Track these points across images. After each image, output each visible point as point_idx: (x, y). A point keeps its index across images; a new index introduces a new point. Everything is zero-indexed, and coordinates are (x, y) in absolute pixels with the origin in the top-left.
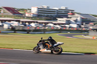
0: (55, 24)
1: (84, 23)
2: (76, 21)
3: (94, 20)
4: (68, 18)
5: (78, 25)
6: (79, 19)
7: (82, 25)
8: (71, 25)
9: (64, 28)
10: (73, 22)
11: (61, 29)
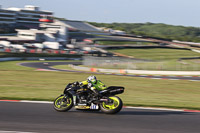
0: (13, 42)
1: (73, 40)
2: (57, 35)
3: (94, 34)
4: (40, 29)
5: (60, 43)
6: (62, 31)
7: (70, 43)
8: (45, 43)
9: (32, 51)
10: (52, 37)
11: (25, 53)
